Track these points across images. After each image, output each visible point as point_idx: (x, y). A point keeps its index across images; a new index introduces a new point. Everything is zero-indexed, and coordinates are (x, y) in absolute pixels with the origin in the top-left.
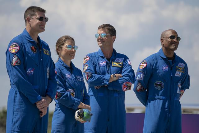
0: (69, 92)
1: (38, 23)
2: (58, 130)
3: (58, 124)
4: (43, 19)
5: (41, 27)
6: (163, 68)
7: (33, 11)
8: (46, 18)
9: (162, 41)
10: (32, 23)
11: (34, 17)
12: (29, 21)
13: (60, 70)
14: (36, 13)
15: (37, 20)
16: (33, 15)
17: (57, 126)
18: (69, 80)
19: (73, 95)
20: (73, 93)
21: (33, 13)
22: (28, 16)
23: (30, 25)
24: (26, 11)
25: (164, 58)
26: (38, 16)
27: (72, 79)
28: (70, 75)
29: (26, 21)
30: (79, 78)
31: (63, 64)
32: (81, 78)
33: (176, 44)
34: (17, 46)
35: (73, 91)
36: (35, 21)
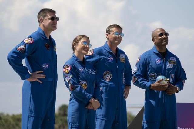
0: (82, 83)
1: (50, 23)
2: (73, 116)
3: (73, 111)
4: (54, 19)
5: (53, 26)
6: (156, 61)
7: (45, 13)
8: (56, 18)
9: (153, 40)
10: (45, 23)
11: (46, 18)
12: (42, 21)
13: (73, 65)
14: (48, 14)
15: (50, 20)
16: (45, 16)
17: (72, 113)
18: (82, 73)
19: (86, 85)
20: (86, 84)
21: (45, 14)
22: (41, 18)
23: (43, 25)
24: (39, 13)
25: (157, 53)
26: (50, 17)
27: (85, 72)
28: (82, 69)
29: (39, 22)
30: (90, 71)
31: (77, 59)
32: (92, 71)
33: (166, 40)
34: (32, 40)
35: (86, 82)
36: (47, 21)
